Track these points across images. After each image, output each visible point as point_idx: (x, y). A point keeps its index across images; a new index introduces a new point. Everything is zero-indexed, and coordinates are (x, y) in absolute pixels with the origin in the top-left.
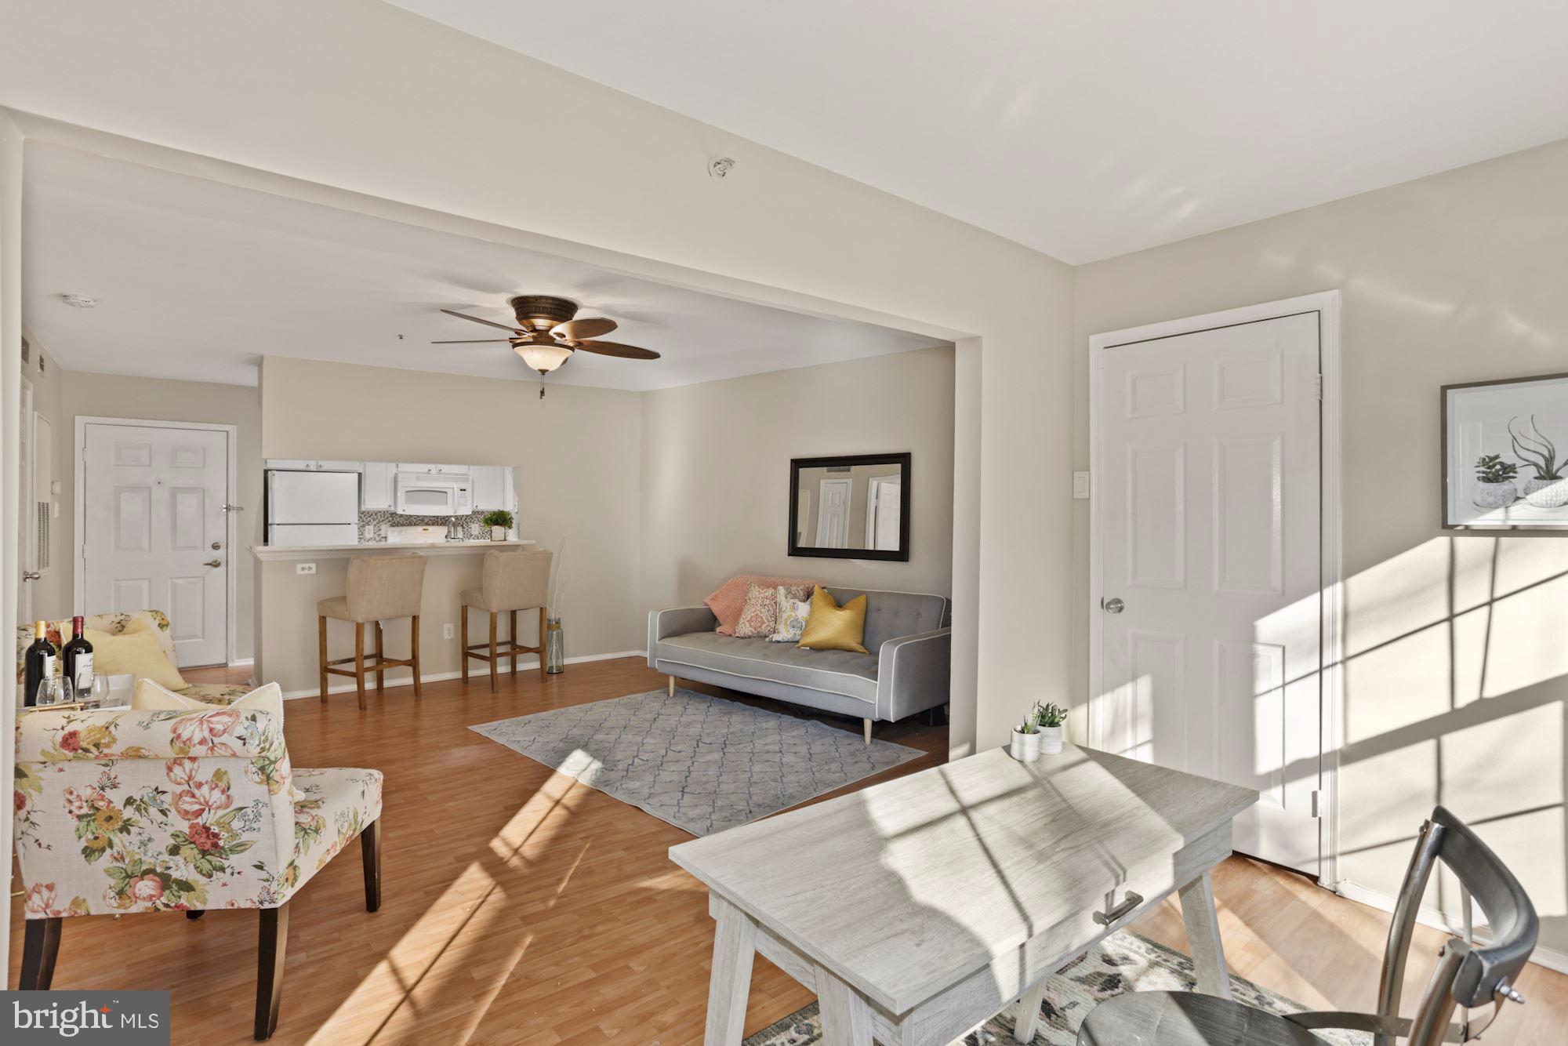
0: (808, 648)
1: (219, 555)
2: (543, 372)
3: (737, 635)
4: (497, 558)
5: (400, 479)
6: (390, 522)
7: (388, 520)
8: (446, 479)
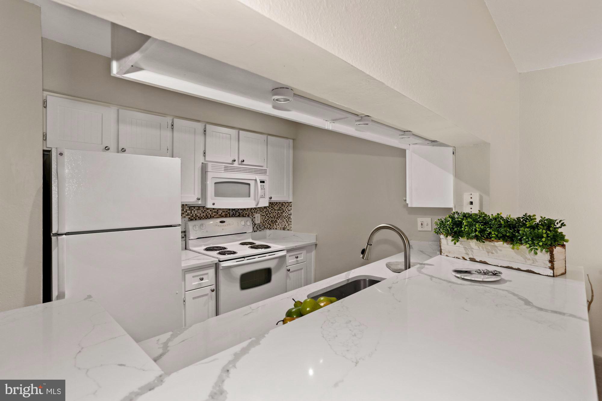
5: (210, 168)
6: (188, 215)
7: (186, 213)
8: (250, 171)
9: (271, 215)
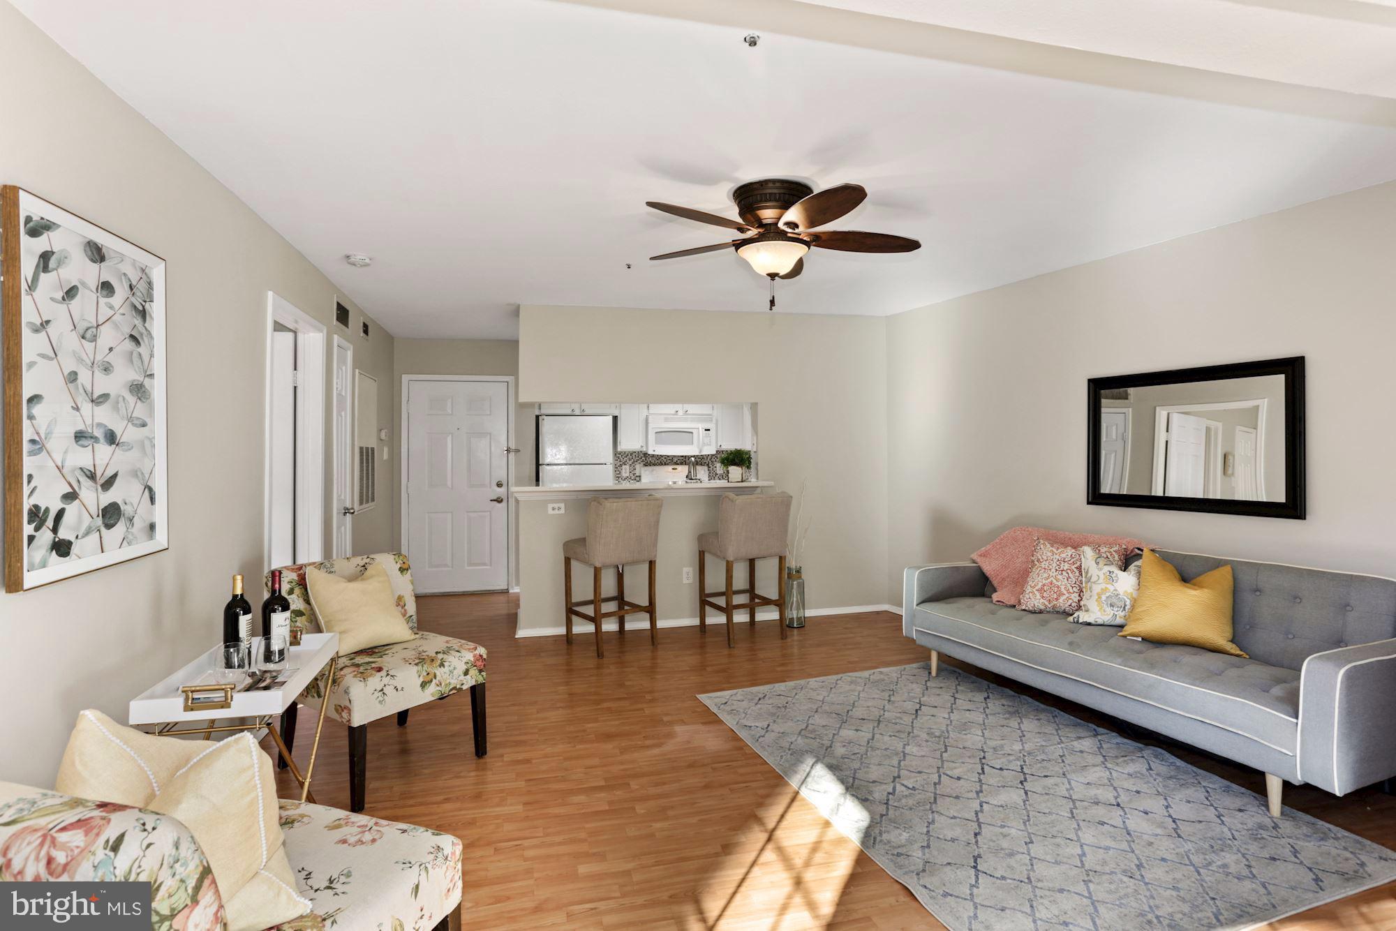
0: (1140, 639)
1: (501, 492)
2: (773, 276)
3: (1024, 608)
4: (732, 501)
5: (650, 421)
6: (643, 462)
7: (641, 460)
8: (693, 420)
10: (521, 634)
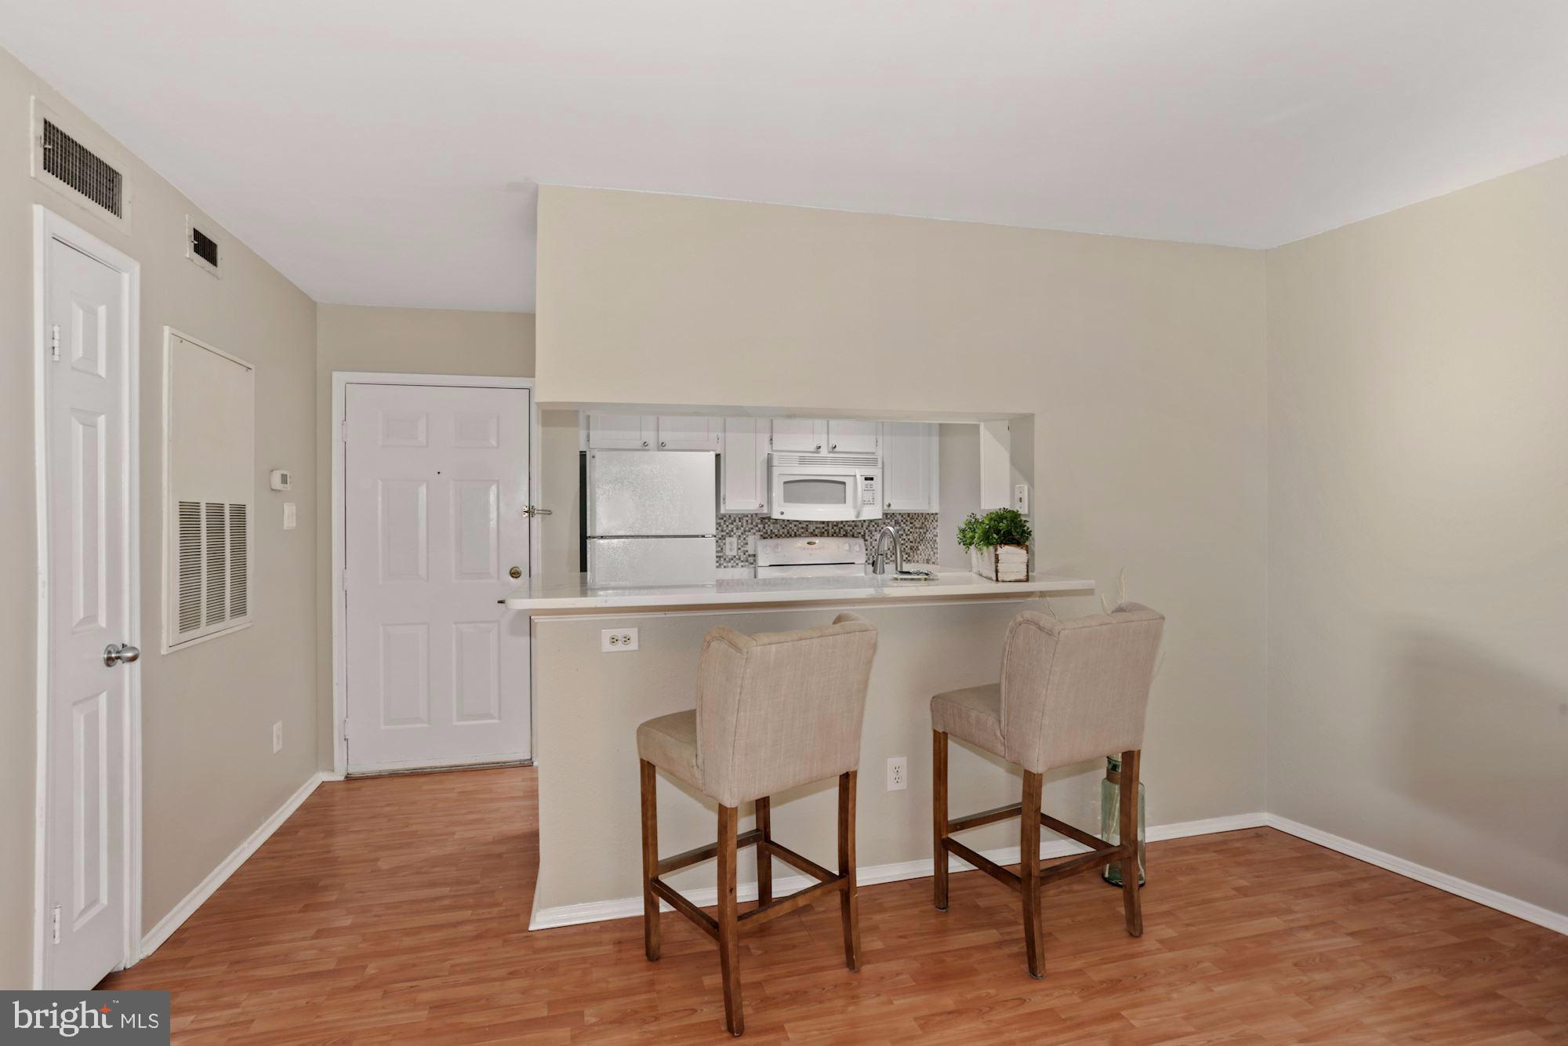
5: (775, 462)
6: (759, 531)
7: (757, 528)
8: (846, 462)
9: (911, 537)
10: (542, 919)
